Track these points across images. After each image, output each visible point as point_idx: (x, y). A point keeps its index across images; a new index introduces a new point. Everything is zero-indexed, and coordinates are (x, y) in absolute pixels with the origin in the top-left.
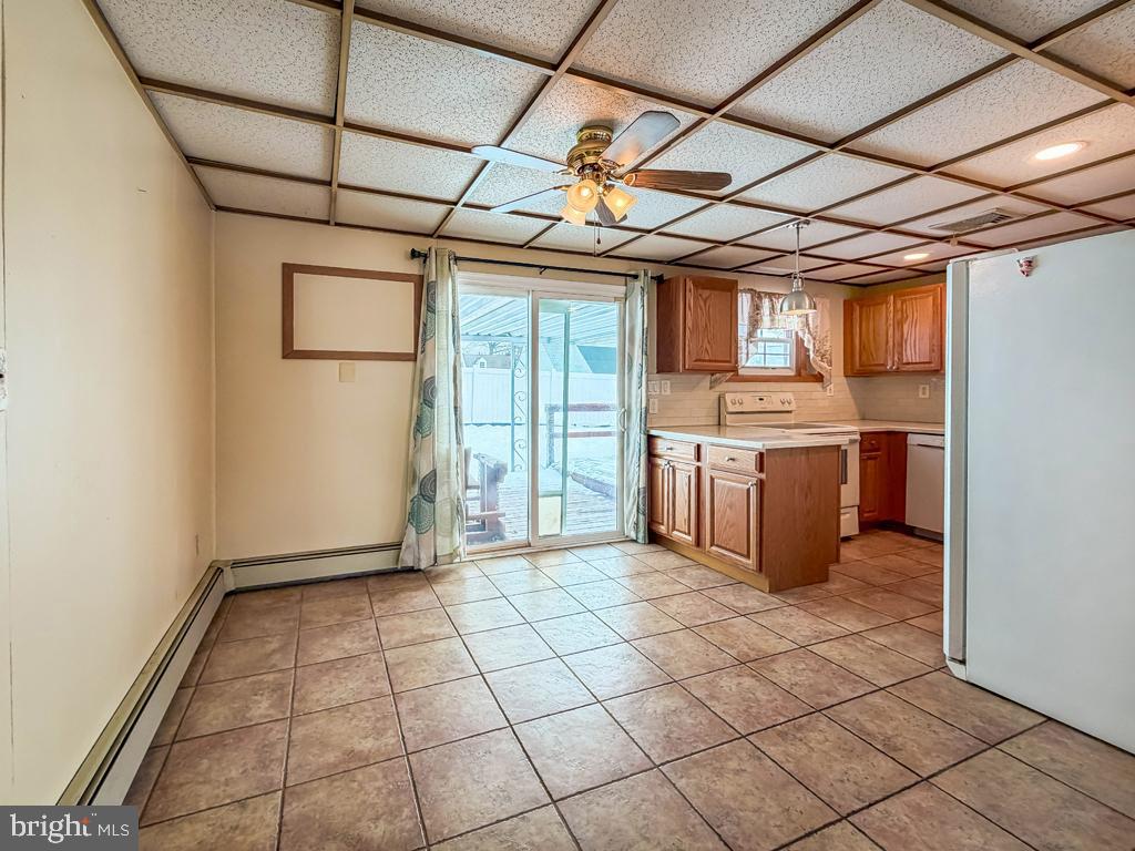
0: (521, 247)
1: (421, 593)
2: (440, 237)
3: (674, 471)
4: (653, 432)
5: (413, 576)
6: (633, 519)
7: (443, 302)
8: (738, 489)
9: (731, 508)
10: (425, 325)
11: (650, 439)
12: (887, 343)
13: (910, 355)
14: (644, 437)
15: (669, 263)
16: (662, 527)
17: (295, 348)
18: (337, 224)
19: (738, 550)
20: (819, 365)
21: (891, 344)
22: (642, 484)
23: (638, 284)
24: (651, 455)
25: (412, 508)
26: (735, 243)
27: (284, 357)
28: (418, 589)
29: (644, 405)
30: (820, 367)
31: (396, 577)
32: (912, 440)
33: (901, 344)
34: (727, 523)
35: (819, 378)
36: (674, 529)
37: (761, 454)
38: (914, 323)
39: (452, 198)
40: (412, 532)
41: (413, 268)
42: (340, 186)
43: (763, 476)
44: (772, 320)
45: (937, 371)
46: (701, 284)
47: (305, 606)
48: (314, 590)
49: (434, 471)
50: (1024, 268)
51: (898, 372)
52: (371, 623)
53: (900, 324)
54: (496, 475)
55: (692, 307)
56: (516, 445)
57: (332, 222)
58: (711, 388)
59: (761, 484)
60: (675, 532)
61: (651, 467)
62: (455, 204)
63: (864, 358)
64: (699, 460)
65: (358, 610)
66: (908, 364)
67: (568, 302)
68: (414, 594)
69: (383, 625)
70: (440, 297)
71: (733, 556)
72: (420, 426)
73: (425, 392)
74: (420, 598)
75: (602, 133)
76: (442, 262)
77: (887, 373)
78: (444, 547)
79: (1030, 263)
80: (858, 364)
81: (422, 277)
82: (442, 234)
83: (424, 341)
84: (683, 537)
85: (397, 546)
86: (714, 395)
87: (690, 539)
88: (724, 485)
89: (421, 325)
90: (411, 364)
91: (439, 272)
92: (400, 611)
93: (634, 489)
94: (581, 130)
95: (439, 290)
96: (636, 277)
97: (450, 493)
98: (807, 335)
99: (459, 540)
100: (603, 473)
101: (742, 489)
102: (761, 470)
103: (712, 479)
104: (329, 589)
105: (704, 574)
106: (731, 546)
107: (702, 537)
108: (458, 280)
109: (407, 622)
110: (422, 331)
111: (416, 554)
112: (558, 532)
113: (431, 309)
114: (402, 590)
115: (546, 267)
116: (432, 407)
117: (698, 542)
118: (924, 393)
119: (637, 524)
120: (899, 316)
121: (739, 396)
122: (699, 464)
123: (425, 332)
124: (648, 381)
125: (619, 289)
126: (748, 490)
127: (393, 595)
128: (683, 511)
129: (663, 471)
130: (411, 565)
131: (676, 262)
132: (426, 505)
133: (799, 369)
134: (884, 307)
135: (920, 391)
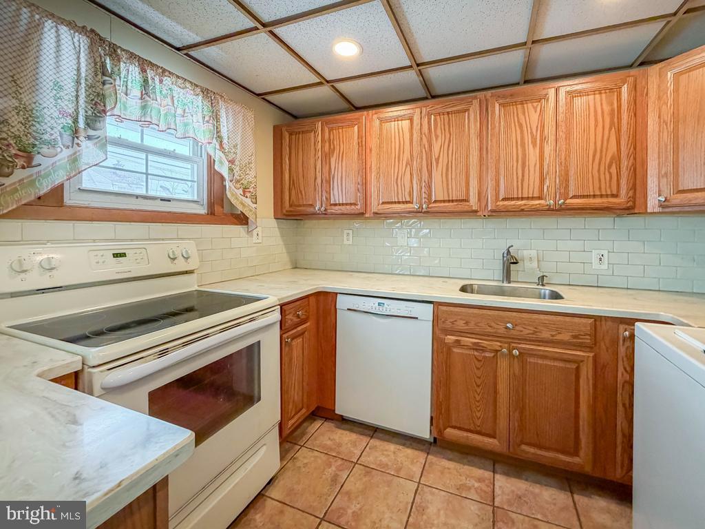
12: (316, 178)
13: (337, 196)
20: (240, 201)
21: (319, 180)
30: (242, 204)
32: (342, 302)
33: (328, 182)
35: (242, 220)
38: (341, 157)
45: (363, 214)
53: (327, 157)
63: (293, 197)
66: (335, 205)
77: (315, 215)
80: (287, 204)
118: (348, 239)
120: (326, 147)
133: (211, 205)
134: (312, 134)
135: (345, 236)
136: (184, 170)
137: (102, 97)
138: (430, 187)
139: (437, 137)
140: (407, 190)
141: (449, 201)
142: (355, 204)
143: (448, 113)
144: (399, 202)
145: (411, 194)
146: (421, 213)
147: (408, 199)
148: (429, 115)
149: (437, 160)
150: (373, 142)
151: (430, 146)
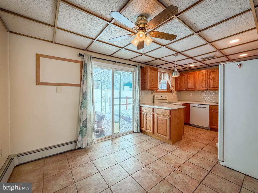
0: (109, 56)
1: (84, 156)
2: (88, 51)
3: (147, 115)
4: (141, 105)
5: (81, 150)
6: (136, 127)
7: (89, 69)
8: (164, 119)
9: (162, 124)
10: (84, 76)
11: (140, 107)
12: (184, 84)
13: (189, 87)
14: (139, 106)
15: (143, 63)
16: (143, 129)
17: (41, 82)
18: (55, 43)
19: (164, 134)
20: (172, 89)
21: (185, 84)
22: (139, 118)
23: (137, 68)
24: (141, 111)
25: (80, 130)
26: (160, 59)
27: (37, 85)
28: (83, 155)
29: (139, 98)
31: (75, 151)
32: (191, 105)
33: (187, 84)
34: (161, 128)
35: (171, 92)
36: (147, 129)
37: (170, 111)
38: (190, 80)
39: (94, 37)
40: (80, 137)
41: (80, 59)
42: (57, 28)
43: (171, 116)
44: (164, 78)
45: (194, 90)
46: (151, 69)
47: (46, 168)
48: (48, 160)
49: (87, 118)
50: (239, 66)
51: (186, 90)
52: (69, 172)
53: (187, 80)
54: (102, 118)
55: (149, 74)
56: (103, 108)
57: (54, 42)
58: (152, 94)
59: (170, 118)
60: (147, 130)
61: (141, 114)
62: (95, 40)
63: (180, 87)
64: (153, 112)
65: (64, 167)
66: (189, 89)
67: (121, 72)
68: (82, 157)
69: (74, 172)
70: (88, 68)
71: (163, 136)
72: (82, 105)
73: (84, 96)
74: (84, 159)
75: (144, 18)
76: (88, 58)
77: (184, 90)
78: (89, 141)
79: (240, 65)
80: (178, 89)
81: (82, 62)
82: (88, 50)
83: (83, 81)
84: (149, 131)
85: (76, 142)
86: (152, 96)
87: (151, 132)
88: (160, 119)
89: (82, 76)
90: (79, 87)
91: (88, 61)
92: (78, 165)
93: (137, 119)
94: (139, 17)
95: (88, 66)
96: (136, 66)
97: (91, 124)
98: (170, 82)
99: (94, 137)
100: (124, 114)
101: (165, 119)
102: (170, 115)
103: (157, 117)
104: (53, 159)
105: (156, 141)
106: (162, 133)
107: (154, 131)
108: (93, 64)
109: (81, 169)
110: (82, 78)
111: (82, 143)
112: (118, 132)
113: (85, 71)
114: (78, 156)
115: (116, 62)
116: (86, 100)
117: (153, 132)
118: (191, 95)
119: (137, 128)
120: (187, 78)
121: (157, 96)
122: (153, 113)
123: (84, 78)
124: (140, 92)
125: (133, 69)
126: (167, 120)
127: (75, 158)
128: (149, 125)
129: (144, 115)
130: (80, 147)
131: (145, 63)
132: (84, 129)
133: (167, 90)
134: (184, 76)
135: (190, 94)
136: (164, 85)
137: (161, 78)
138: (209, 85)
139: (211, 76)
140: (205, 85)
141: (214, 88)
142: (193, 88)
143: (214, 71)
144: (203, 88)
145: (205, 86)
146: (207, 90)
147: (205, 87)
148: (209, 72)
149: (211, 80)
150: (197, 77)
151: (210, 78)
